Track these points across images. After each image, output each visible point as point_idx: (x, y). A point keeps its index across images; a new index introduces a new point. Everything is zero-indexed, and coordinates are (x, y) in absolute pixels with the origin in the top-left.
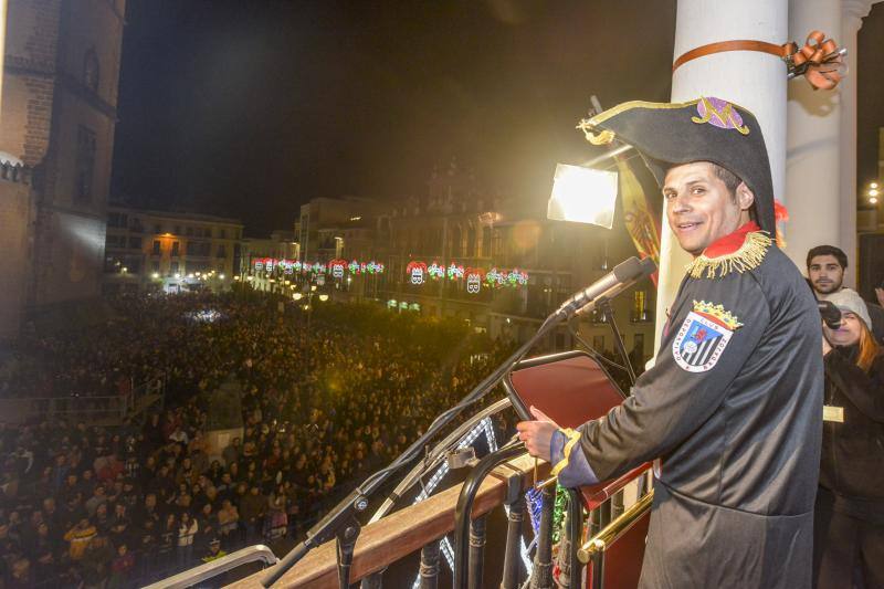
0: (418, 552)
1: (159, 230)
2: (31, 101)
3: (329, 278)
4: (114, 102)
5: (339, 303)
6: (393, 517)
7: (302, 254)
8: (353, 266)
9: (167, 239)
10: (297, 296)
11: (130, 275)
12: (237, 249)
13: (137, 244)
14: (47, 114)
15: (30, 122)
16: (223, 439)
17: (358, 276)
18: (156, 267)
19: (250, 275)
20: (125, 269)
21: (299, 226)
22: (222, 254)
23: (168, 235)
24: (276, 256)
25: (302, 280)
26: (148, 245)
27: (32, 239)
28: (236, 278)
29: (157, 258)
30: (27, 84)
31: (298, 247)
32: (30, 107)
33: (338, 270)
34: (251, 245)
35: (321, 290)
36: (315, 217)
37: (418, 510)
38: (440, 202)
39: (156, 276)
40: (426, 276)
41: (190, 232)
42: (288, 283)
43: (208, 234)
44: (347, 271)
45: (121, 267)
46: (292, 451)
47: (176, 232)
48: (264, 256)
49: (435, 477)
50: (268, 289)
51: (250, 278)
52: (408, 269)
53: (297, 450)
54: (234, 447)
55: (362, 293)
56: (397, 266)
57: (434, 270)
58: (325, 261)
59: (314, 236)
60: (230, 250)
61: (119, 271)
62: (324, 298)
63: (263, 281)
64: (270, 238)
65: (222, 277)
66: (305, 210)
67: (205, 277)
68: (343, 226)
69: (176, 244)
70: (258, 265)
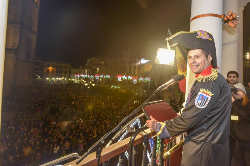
0: (119, 155)
1: (49, 66)
2: (14, 31)
3: (95, 79)
4: (36, 31)
5: (98, 86)
6: (112, 146)
7: (88, 73)
8: (102, 76)
10: (86, 84)
11: (40, 78)
12: (70, 71)
13: (42, 70)
14: (18, 35)
15: (14, 37)
16: (66, 124)
17: (103, 79)
18: (48, 76)
21: (87, 65)
22: (66, 73)
23: (51, 67)
24: (80, 73)
25: (88, 80)
26: (45, 70)
27: (14, 69)
28: (70, 79)
29: (48, 74)
30: (13, 27)
31: (86, 71)
32: (14, 33)
33: (97, 77)
34: (73, 70)
35: (93, 83)
36: (91, 62)
37: (119, 144)
38: (126, 58)
39: (48, 79)
40: (122, 79)
41: (57, 67)
42: (84, 81)
43: (62, 67)
44: (100, 78)
46: (85, 127)
47: (53, 67)
48: (77, 73)
49: (124, 135)
50: (78, 82)
51: (73, 79)
52: (117, 77)
54: (69, 126)
55: (104, 84)
56: (114, 76)
57: (124, 77)
58: (94, 75)
59: (91, 68)
60: (68, 72)
61: (37, 77)
62: (93, 85)
63: (77, 80)
64: (78, 68)
65: (66, 79)
66: (89, 60)
67: (61, 79)
68: (99, 65)
69: (53, 70)
70: (75, 76)
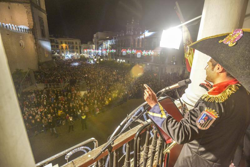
1: (62, 43)
2: (27, 11)
3: (102, 54)
4: (45, 9)
7: (96, 48)
9: (64, 45)
10: (95, 59)
11: (58, 55)
12: (80, 47)
13: (58, 47)
14: (31, 14)
15: (28, 17)
17: (109, 53)
18: (63, 52)
19: (84, 54)
20: (56, 53)
21: (94, 40)
22: (77, 49)
23: (64, 44)
24: (89, 48)
26: (60, 47)
27: (35, 47)
28: (81, 55)
29: (63, 50)
30: (25, 6)
31: (94, 46)
32: (27, 13)
33: (104, 52)
34: (83, 46)
35: (101, 58)
36: (97, 37)
38: (130, 31)
39: (63, 54)
40: (127, 53)
41: (69, 43)
43: (73, 44)
44: (107, 52)
45: (55, 52)
47: (66, 43)
48: (87, 49)
50: (88, 57)
51: (84, 55)
52: (122, 51)
53: (99, 96)
55: (111, 57)
56: (119, 50)
57: (128, 51)
59: (98, 43)
60: (78, 47)
62: (102, 60)
63: (87, 55)
64: (87, 44)
65: (78, 54)
66: (95, 36)
67: (74, 54)
69: (66, 46)
70: (85, 51)
